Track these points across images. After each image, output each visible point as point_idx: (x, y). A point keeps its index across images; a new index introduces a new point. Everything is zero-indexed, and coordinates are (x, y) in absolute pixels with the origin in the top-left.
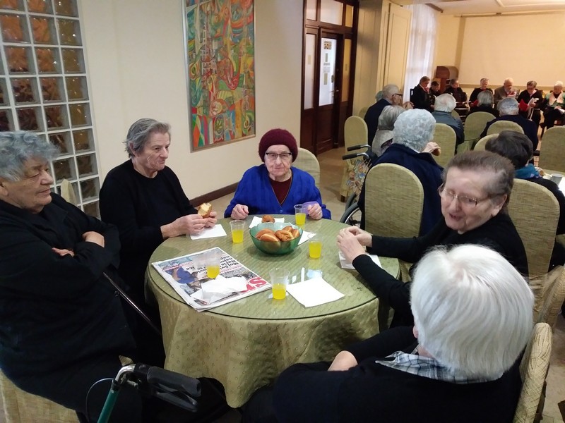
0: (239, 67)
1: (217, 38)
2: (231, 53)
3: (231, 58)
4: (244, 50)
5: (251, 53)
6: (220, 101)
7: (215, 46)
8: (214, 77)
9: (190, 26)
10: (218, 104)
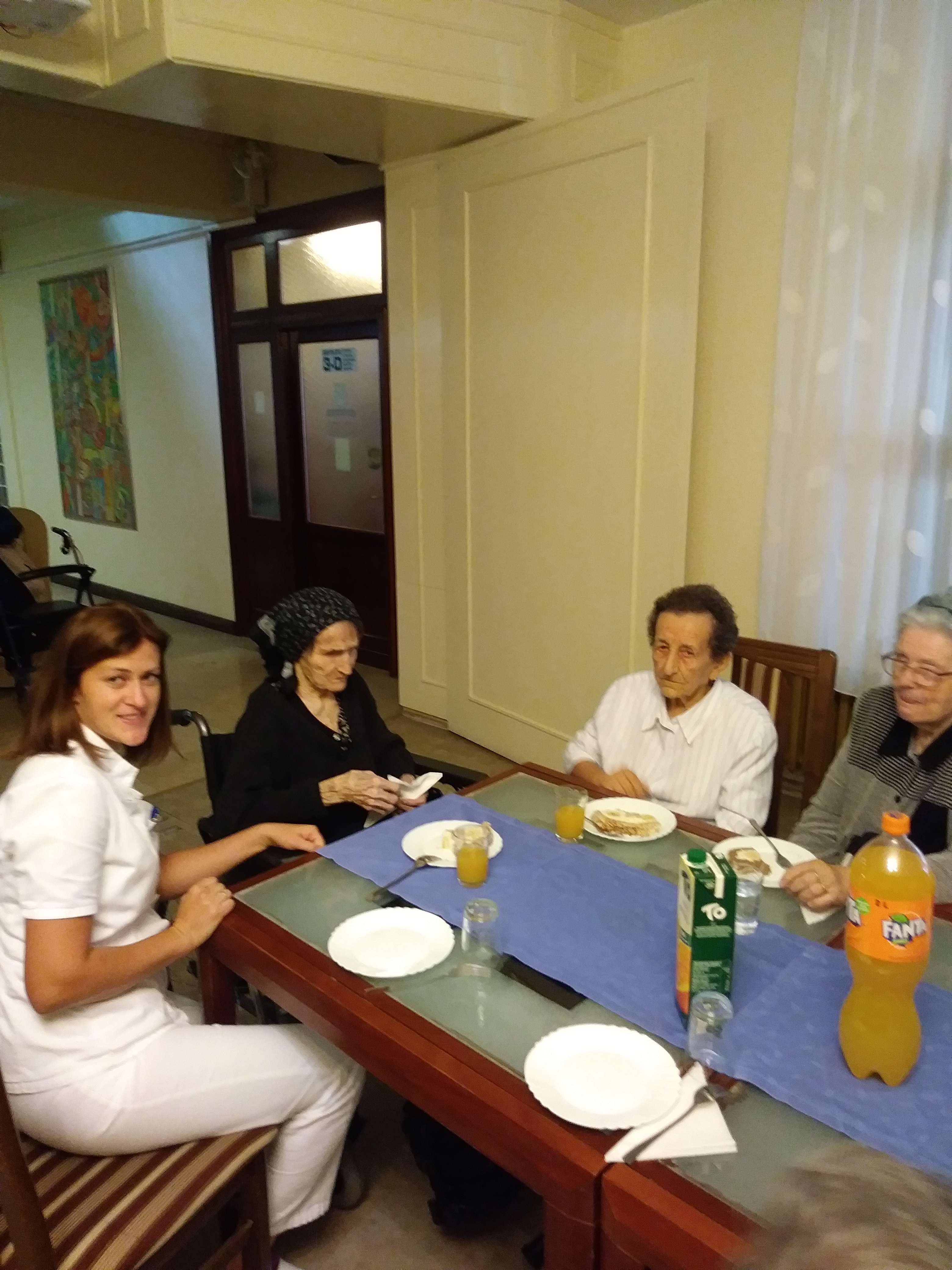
0: (104, 416)
1: (79, 377)
2: (93, 396)
3: (94, 404)
4: (107, 391)
5: (116, 395)
6: (86, 461)
7: (76, 389)
8: (78, 429)
9: (52, 368)
10: (84, 466)
